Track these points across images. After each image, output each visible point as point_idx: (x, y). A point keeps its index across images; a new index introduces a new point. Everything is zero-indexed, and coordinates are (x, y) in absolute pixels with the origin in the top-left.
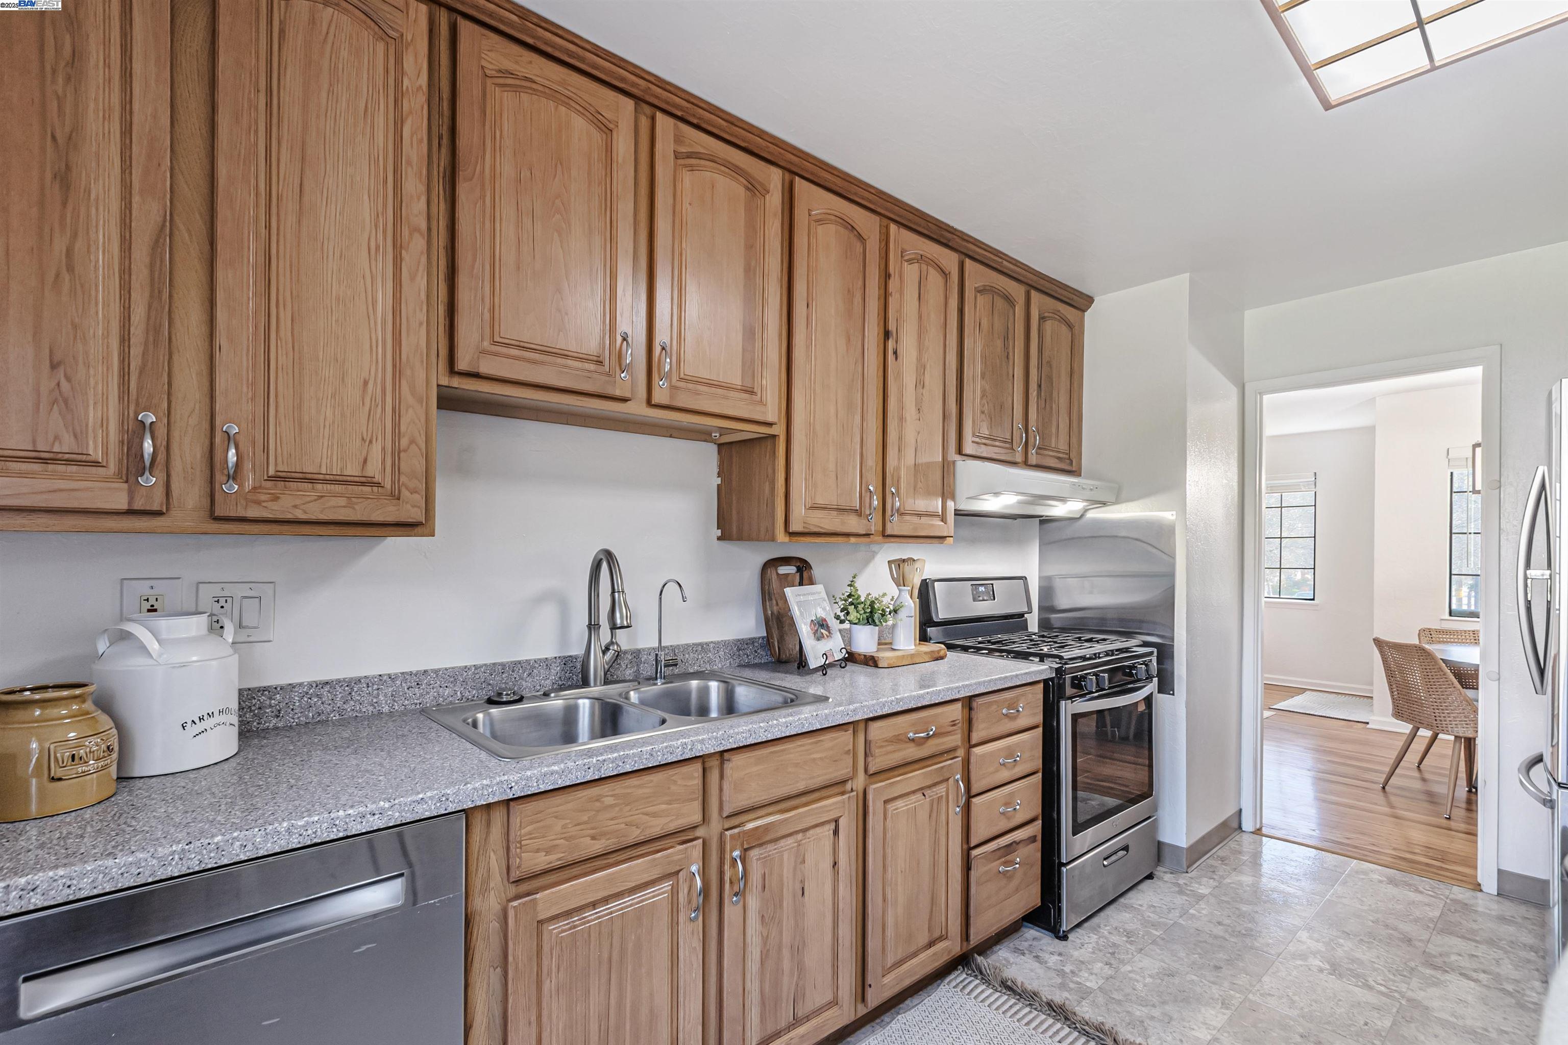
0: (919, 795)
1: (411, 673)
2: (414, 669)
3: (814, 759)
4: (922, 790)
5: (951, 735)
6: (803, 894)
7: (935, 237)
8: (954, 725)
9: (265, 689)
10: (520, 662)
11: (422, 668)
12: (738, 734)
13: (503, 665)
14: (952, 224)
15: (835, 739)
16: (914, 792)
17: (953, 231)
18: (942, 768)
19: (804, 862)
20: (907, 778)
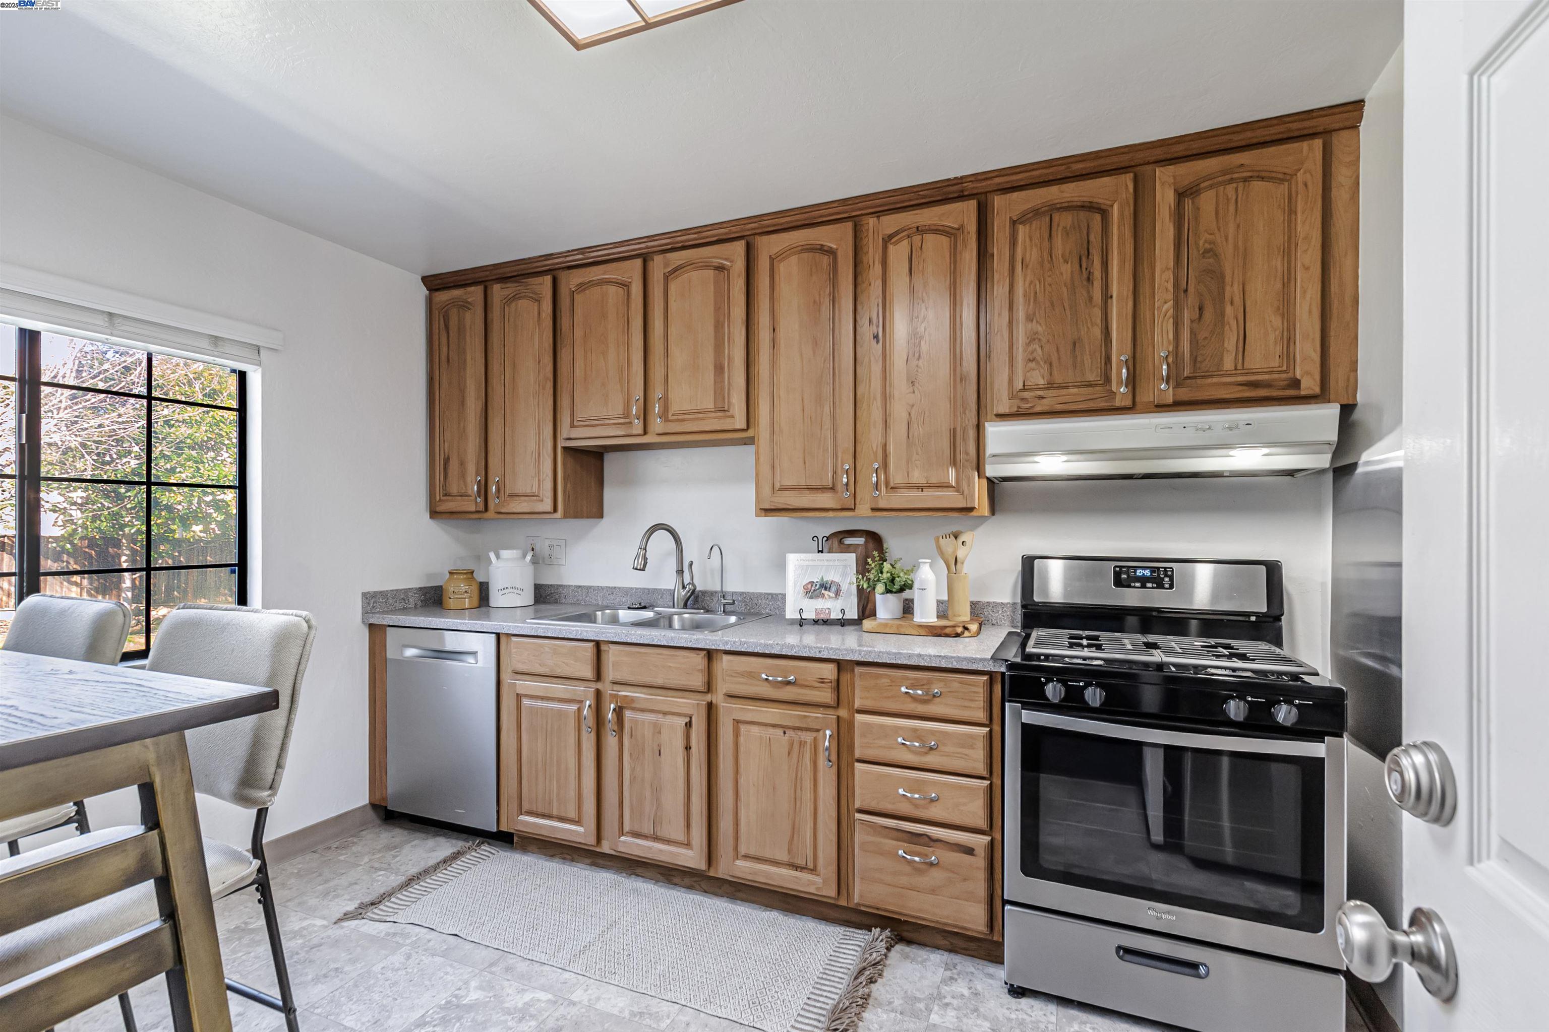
0: (780, 732)
1: (609, 587)
2: (611, 586)
3: (670, 667)
4: (785, 728)
5: (819, 691)
6: (660, 754)
7: (939, 198)
8: (822, 683)
9: (561, 586)
10: (656, 589)
11: (613, 586)
12: (608, 633)
13: (648, 589)
14: (952, 176)
15: (688, 657)
16: (774, 726)
17: (960, 181)
18: (805, 716)
19: (660, 733)
20: (757, 710)
